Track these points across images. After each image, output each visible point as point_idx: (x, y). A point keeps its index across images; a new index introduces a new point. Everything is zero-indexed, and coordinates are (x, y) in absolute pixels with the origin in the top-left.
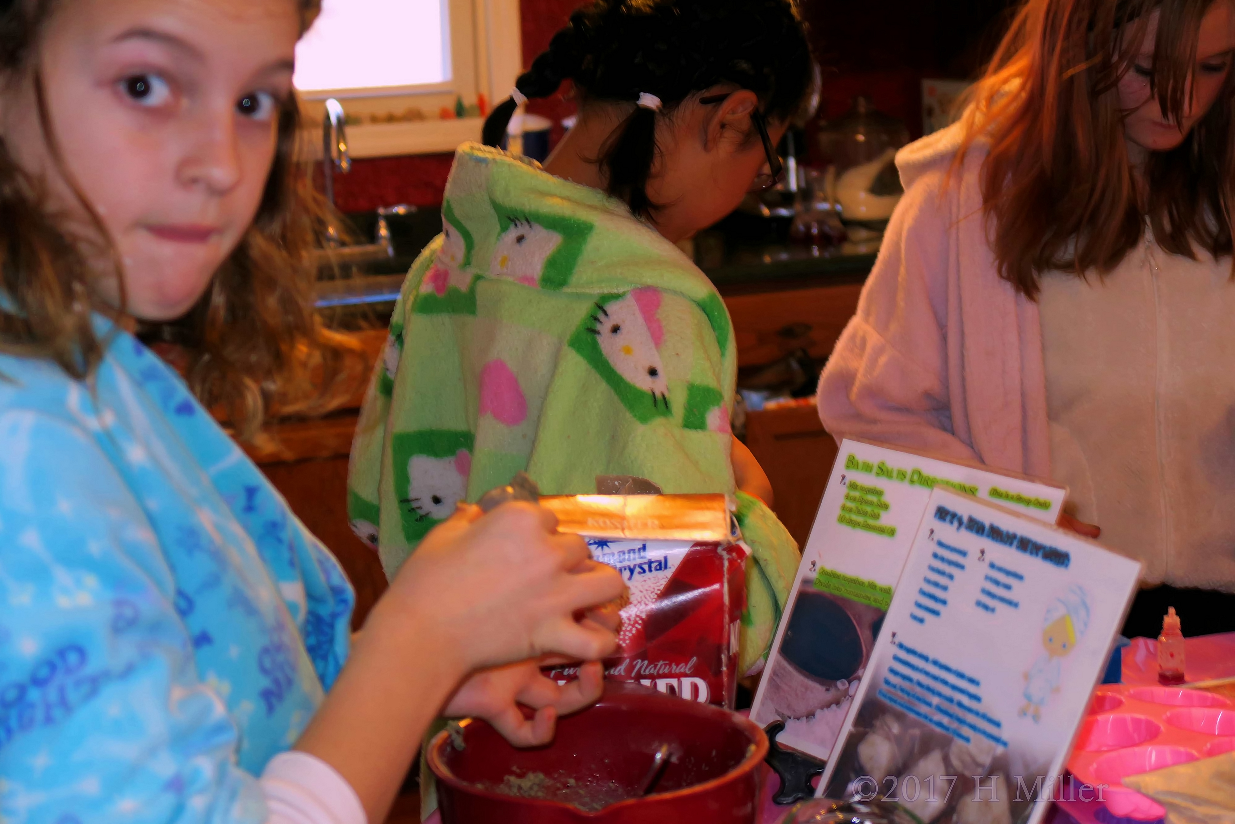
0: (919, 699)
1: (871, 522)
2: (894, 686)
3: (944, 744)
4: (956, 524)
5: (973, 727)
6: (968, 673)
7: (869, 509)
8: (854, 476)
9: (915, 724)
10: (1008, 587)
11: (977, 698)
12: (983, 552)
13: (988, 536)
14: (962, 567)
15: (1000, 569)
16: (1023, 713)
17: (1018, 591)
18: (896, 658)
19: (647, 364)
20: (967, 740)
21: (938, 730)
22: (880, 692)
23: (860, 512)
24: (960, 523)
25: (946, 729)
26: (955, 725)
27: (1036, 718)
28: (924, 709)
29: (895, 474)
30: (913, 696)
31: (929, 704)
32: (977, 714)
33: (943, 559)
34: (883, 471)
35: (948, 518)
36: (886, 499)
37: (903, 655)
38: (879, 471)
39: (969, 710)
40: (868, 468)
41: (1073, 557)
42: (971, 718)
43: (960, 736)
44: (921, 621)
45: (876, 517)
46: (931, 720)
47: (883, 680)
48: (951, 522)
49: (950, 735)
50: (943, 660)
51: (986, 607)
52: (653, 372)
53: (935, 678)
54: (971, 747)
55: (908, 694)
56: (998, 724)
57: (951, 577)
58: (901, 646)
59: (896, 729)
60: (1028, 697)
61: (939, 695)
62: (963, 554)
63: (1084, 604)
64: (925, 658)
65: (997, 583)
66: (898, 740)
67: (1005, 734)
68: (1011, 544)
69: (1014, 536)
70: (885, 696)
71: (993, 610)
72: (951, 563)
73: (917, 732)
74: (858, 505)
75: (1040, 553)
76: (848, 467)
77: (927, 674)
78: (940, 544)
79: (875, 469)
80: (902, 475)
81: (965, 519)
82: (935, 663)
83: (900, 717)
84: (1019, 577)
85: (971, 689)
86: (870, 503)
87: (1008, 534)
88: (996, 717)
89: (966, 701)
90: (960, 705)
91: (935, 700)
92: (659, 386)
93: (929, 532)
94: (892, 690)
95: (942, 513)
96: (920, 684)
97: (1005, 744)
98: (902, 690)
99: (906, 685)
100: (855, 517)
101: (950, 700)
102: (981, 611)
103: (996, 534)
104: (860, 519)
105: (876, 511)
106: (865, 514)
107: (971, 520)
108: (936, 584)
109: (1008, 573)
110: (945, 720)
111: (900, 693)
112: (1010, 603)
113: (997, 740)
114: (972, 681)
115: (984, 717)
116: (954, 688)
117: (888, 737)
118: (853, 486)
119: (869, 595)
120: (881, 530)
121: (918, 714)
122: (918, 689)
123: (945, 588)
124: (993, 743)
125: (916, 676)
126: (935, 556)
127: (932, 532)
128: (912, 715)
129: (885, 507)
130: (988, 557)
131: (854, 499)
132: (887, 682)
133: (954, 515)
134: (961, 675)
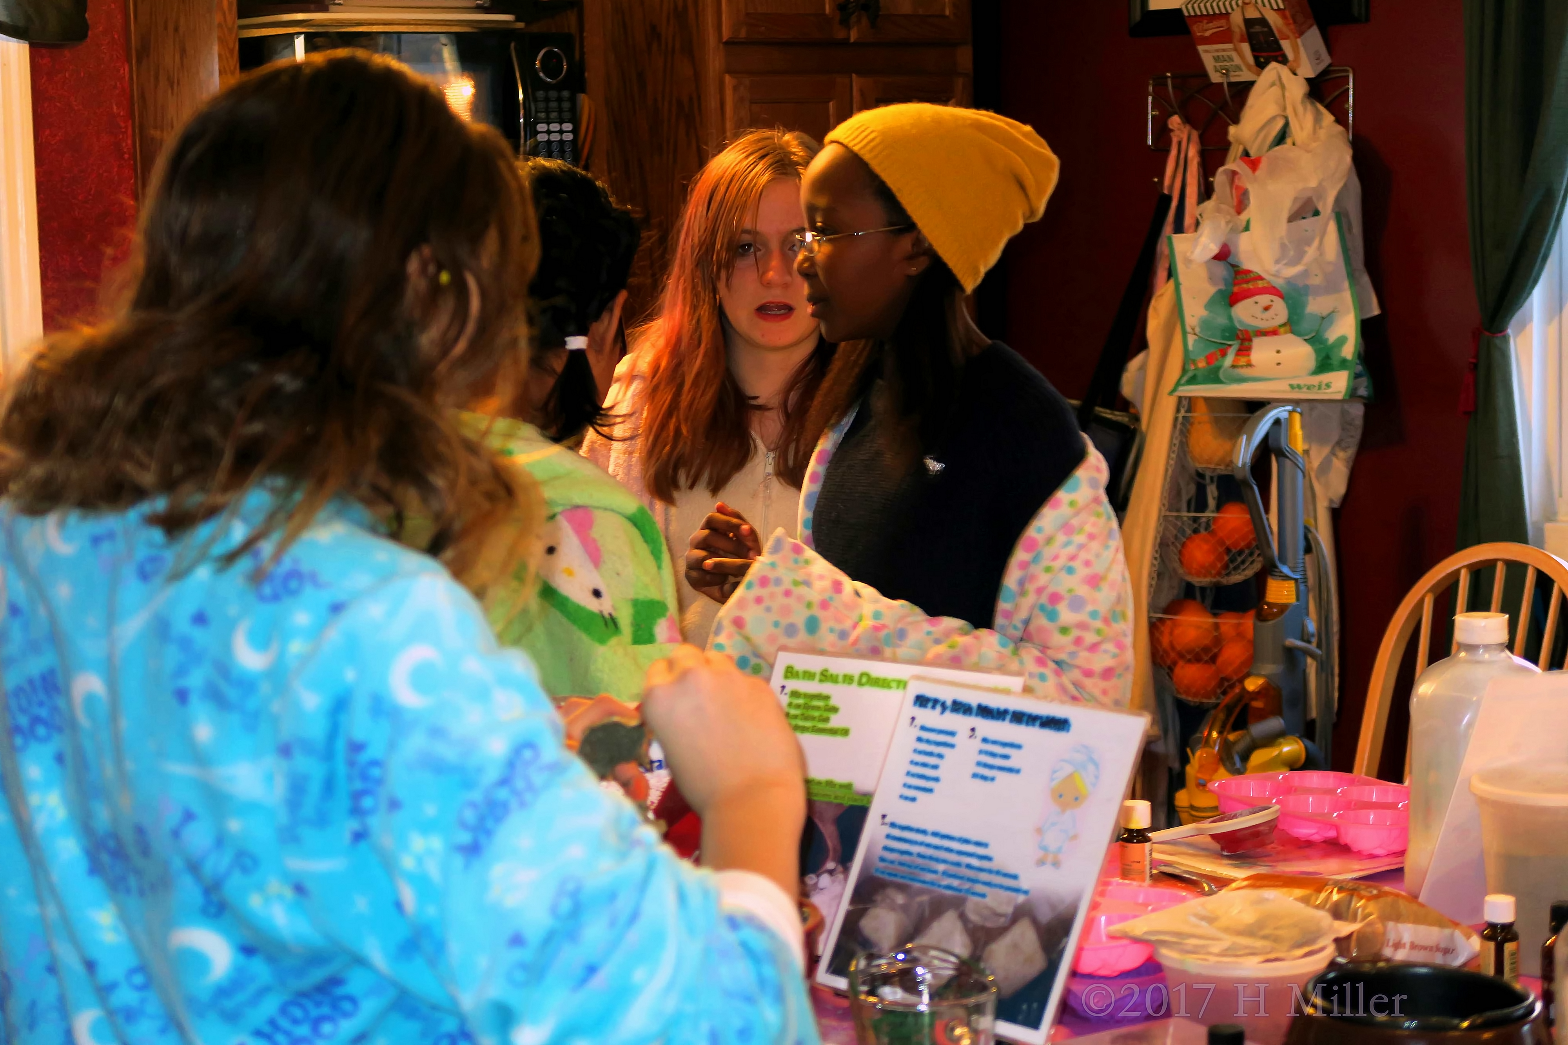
0: (923, 869)
1: (821, 725)
2: (892, 862)
3: (957, 903)
4: (939, 708)
5: (988, 884)
6: (974, 837)
7: (816, 714)
8: (793, 685)
9: (921, 892)
10: (1006, 757)
11: (988, 858)
12: (973, 730)
13: (977, 715)
14: (952, 746)
15: (995, 742)
16: (1041, 862)
17: (1016, 759)
18: (888, 836)
19: (592, 587)
20: (983, 896)
21: (949, 892)
22: (877, 870)
23: (806, 718)
24: (944, 706)
25: (960, 890)
26: (967, 885)
27: (1056, 864)
28: (929, 877)
29: (840, 679)
30: (916, 867)
31: (935, 872)
32: (990, 871)
33: (928, 742)
34: (826, 676)
35: (930, 704)
36: (832, 702)
37: (896, 832)
38: (823, 678)
39: (981, 870)
40: (809, 675)
41: (1073, 721)
42: (984, 876)
43: (974, 894)
44: (913, 799)
45: (827, 720)
46: (939, 886)
47: (878, 859)
48: (933, 707)
49: (962, 894)
50: (944, 831)
51: (984, 778)
52: (597, 593)
53: (937, 847)
54: (988, 901)
55: (910, 866)
56: (1015, 877)
57: (940, 756)
58: (893, 825)
59: (900, 899)
60: (1045, 849)
61: (944, 861)
62: (952, 734)
63: (1092, 760)
64: (924, 832)
65: (993, 755)
66: (905, 908)
67: (1024, 884)
68: (1004, 720)
69: (1006, 712)
70: (883, 872)
71: (993, 779)
72: (938, 744)
73: (925, 898)
74: (804, 711)
75: (1038, 723)
76: (786, 677)
77: (928, 845)
78: (923, 728)
79: (818, 677)
80: (848, 679)
81: (949, 703)
82: (935, 834)
83: (902, 888)
84: (1018, 747)
85: (980, 851)
86: (818, 708)
87: (998, 710)
88: (1012, 870)
89: (975, 862)
90: (969, 866)
91: (941, 867)
92: (605, 606)
93: (910, 720)
94: (890, 866)
95: (922, 701)
96: (920, 855)
97: (1026, 892)
98: (901, 864)
99: (905, 858)
100: (801, 723)
101: (958, 864)
102: (978, 782)
103: (985, 712)
104: (808, 724)
105: (825, 714)
106: (813, 718)
107: (955, 703)
108: (925, 765)
109: (1005, 745)
110: (955, 883)
111: (900, 867)
112: (1010, 770)
113: (1017, 890)
114: (978, 844)
115: (998, 873)
116: (960, 853)
117: (893, 908)
118: (795, 694)
119: (828, 793)
120: (833, 732)
121: (924, 882)
122: (920, 861)
123: (935, 767)
124: (1013, 894)
125: (915, 849)
126: (919, 739)
127: (913, 719)
128: (918, 885)
129: (835, 710)
130: (980, 734)
131: (798, 706)
132: (882, 859)
133: (936, 702)
134: (966, 841)
